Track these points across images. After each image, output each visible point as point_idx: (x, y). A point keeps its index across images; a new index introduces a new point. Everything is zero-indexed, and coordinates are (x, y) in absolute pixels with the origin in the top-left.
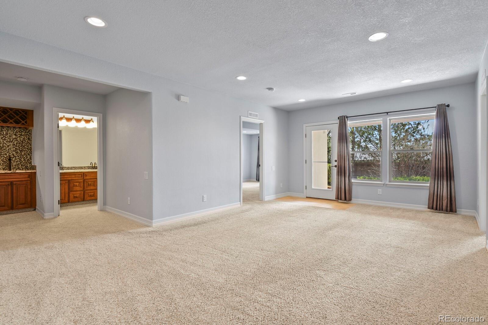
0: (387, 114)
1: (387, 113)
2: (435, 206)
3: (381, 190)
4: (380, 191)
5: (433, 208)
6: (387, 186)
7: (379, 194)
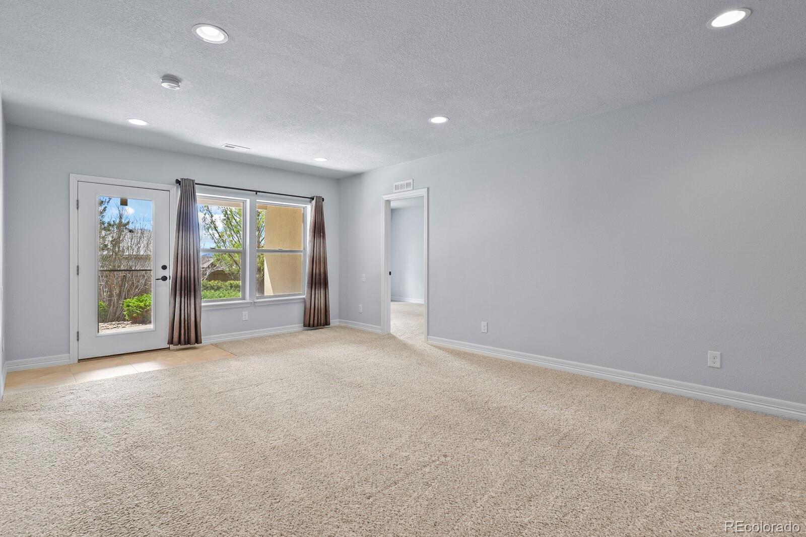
0: (256, 194)
1: (257, 192)
2: (312, 323)
3: (247, 312)
4: (245, 315)
5: (309, 326)
6: (256, 305)
7: (244, 319)
